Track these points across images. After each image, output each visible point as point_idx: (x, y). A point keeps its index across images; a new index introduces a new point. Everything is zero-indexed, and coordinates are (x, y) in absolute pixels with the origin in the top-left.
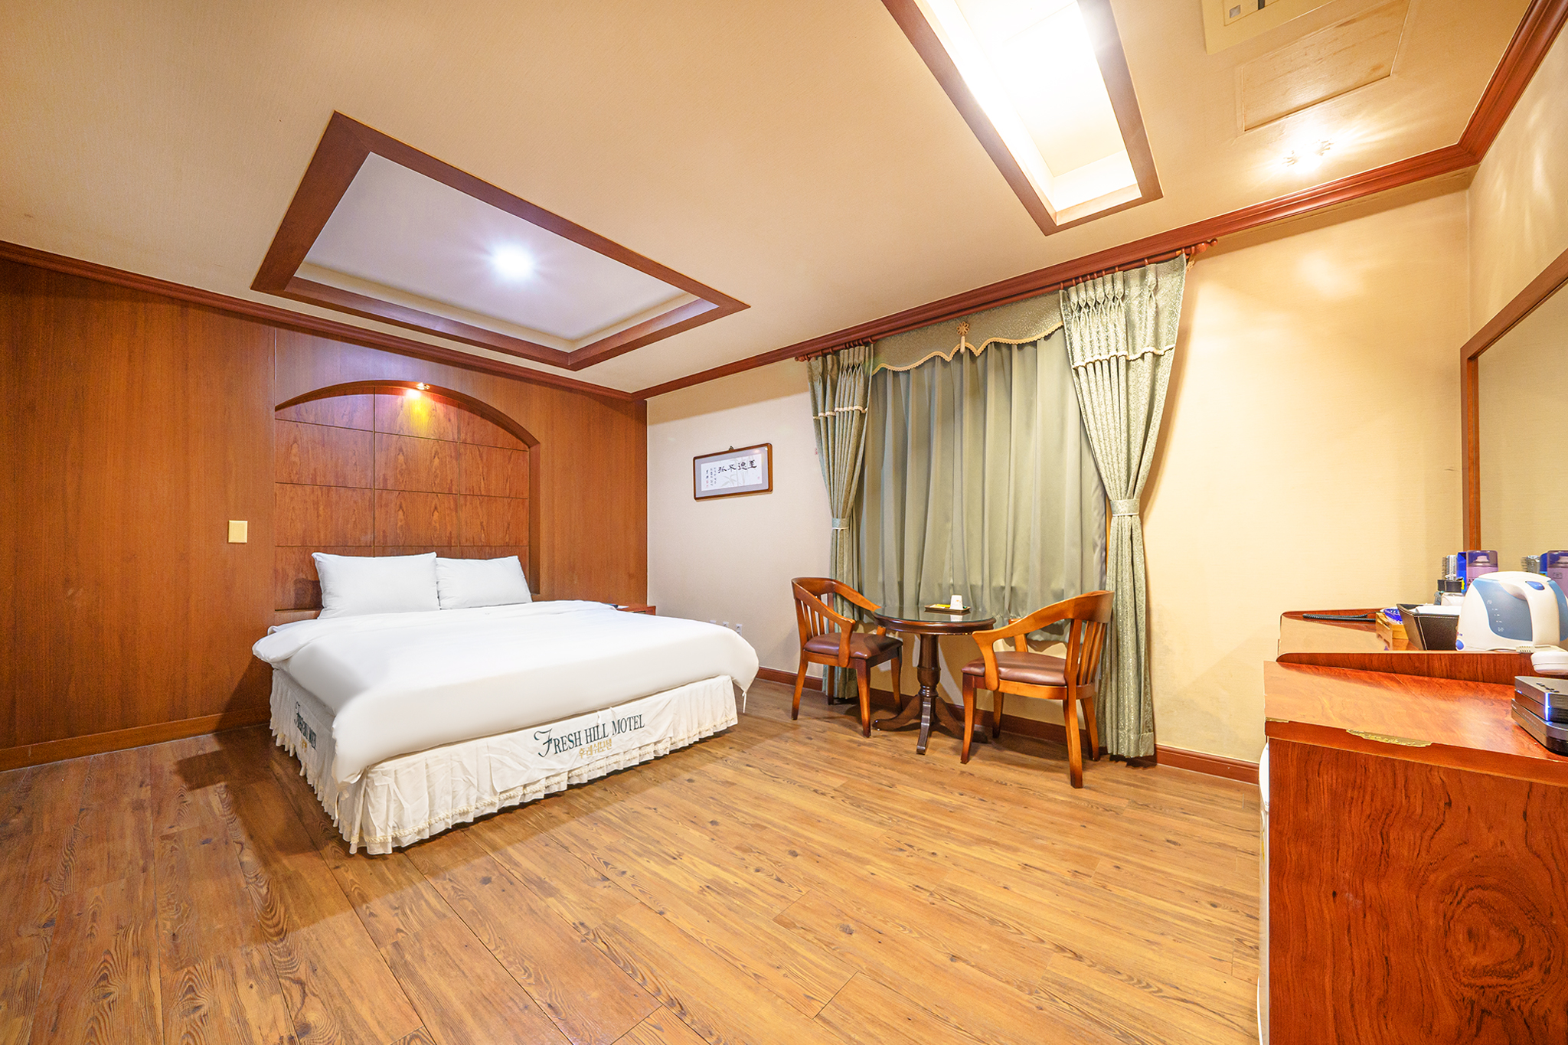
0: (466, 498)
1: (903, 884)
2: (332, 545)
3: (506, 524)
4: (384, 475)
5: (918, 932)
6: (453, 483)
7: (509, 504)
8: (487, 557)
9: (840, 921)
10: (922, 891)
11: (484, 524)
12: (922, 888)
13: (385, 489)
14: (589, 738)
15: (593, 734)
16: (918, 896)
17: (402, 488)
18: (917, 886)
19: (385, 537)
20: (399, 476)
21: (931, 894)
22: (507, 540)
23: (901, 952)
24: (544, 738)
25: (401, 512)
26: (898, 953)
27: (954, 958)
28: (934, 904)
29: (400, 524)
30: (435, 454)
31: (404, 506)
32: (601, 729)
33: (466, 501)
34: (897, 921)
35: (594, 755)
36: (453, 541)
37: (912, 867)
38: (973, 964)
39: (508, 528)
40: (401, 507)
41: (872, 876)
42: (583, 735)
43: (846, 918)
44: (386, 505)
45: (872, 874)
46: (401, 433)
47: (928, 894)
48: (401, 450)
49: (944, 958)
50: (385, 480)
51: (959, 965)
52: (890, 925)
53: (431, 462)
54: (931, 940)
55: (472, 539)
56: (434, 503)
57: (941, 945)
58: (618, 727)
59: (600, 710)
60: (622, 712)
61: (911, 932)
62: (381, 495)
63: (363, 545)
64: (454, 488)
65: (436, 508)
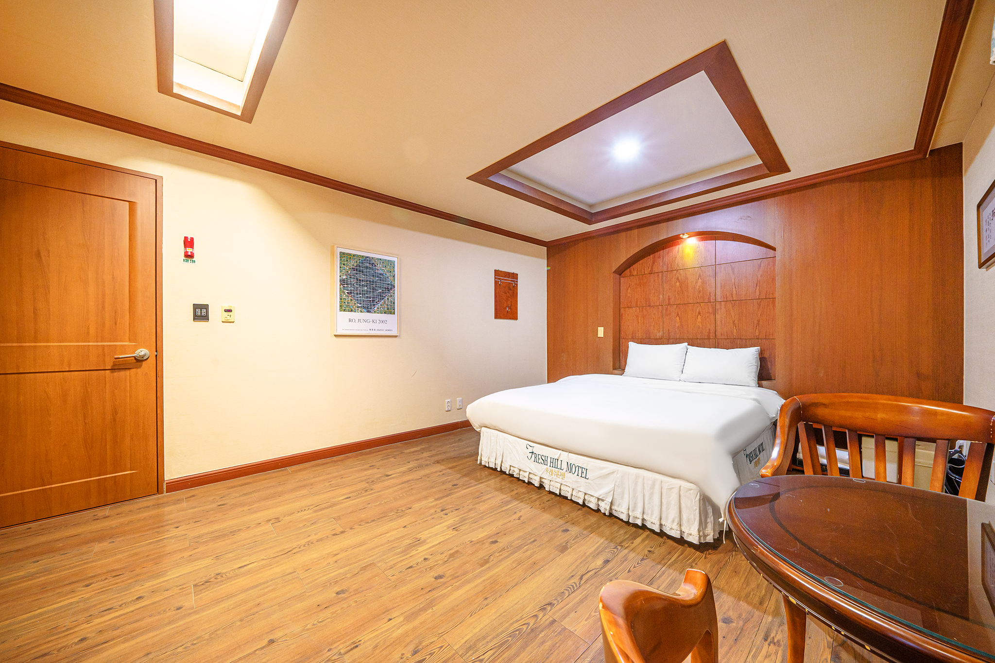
0: (721, 304)
1: (368, 638)
2: (644, 338)
3: (756, 322)
4: (669, 296)
5: (308, 630)
6: (711, 294)
7: (759, 305)
8: (739, 346)
9: (351, 590)
10: (349, 648)
11: (736, 322)
12: (352, 649)
13: (669, 304)
14: (552, 463)
15: (555, 463)
16: (345, 642)
17: (679, 303)
18: (357, 647)
19: (669, 333)
20: (677, 296)
21: (340, 654)
22: (757, 334)
23: (302, 614)
24: (530, 450)
25: (678, 318)
26: (303, 612)
27: (272, 642)
28: (329, 651)
29: (677, 325)
30: (699, 277)
31: (680, 314)
32: (559, 462)
33: (721, 305)
34: (329, 620)
35: (553, 476)
36: (711, 335)
37: (385, 653)
38: (257, 652)
39: (758, 324)
40: (678, 315)
41: (388, 618)
42: (549, 460)
43: (352, 594)
44: (670, 314)
45: (391, 620)
46: (678, 268)
47: (342, 651)
48: (678, 279)
49: (277, 636)
50: (669, 299)
51: (264, 642)
52: (329, 615)
53: (696, 282)
54: (298, 634)
55: (725, 333)
56: (698, 310)
57: (288, 639)
58: (570, 467)
59: (563, 451)
60: (575, 459)
61: (314, 625)
62: (667, 309)
63: (658, 338)
64: (711, 298)
65: (699, 313)
